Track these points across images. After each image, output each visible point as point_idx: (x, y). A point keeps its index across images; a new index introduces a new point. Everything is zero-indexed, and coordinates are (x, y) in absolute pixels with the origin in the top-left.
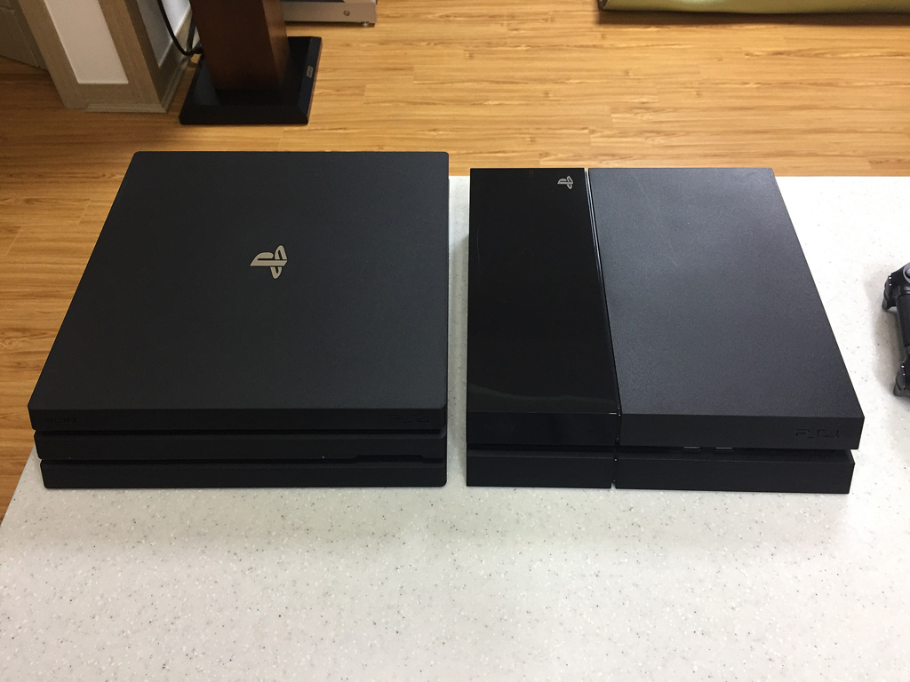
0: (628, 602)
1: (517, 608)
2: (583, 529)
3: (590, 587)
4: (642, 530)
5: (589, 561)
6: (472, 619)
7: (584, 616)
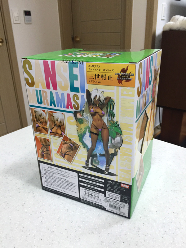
0: (51, 245)
1: (22, 224)
2: (64, 218)
3: (46, 233)
4: (80, 230)
5: (55, 227)
6: (10, 219)
7: (35, 239)
